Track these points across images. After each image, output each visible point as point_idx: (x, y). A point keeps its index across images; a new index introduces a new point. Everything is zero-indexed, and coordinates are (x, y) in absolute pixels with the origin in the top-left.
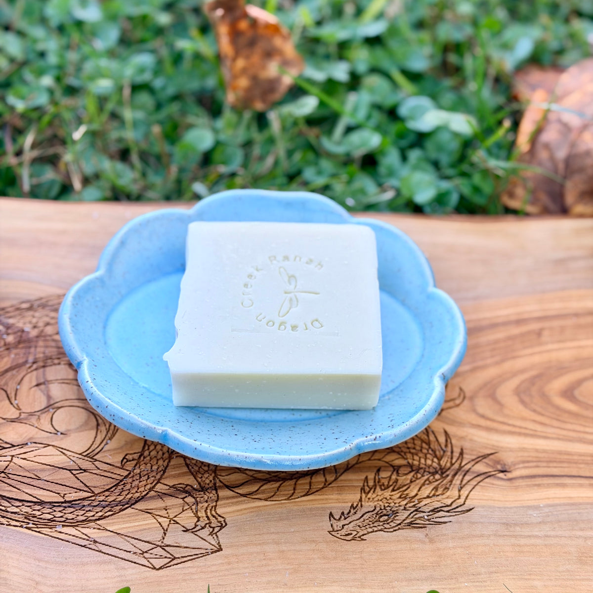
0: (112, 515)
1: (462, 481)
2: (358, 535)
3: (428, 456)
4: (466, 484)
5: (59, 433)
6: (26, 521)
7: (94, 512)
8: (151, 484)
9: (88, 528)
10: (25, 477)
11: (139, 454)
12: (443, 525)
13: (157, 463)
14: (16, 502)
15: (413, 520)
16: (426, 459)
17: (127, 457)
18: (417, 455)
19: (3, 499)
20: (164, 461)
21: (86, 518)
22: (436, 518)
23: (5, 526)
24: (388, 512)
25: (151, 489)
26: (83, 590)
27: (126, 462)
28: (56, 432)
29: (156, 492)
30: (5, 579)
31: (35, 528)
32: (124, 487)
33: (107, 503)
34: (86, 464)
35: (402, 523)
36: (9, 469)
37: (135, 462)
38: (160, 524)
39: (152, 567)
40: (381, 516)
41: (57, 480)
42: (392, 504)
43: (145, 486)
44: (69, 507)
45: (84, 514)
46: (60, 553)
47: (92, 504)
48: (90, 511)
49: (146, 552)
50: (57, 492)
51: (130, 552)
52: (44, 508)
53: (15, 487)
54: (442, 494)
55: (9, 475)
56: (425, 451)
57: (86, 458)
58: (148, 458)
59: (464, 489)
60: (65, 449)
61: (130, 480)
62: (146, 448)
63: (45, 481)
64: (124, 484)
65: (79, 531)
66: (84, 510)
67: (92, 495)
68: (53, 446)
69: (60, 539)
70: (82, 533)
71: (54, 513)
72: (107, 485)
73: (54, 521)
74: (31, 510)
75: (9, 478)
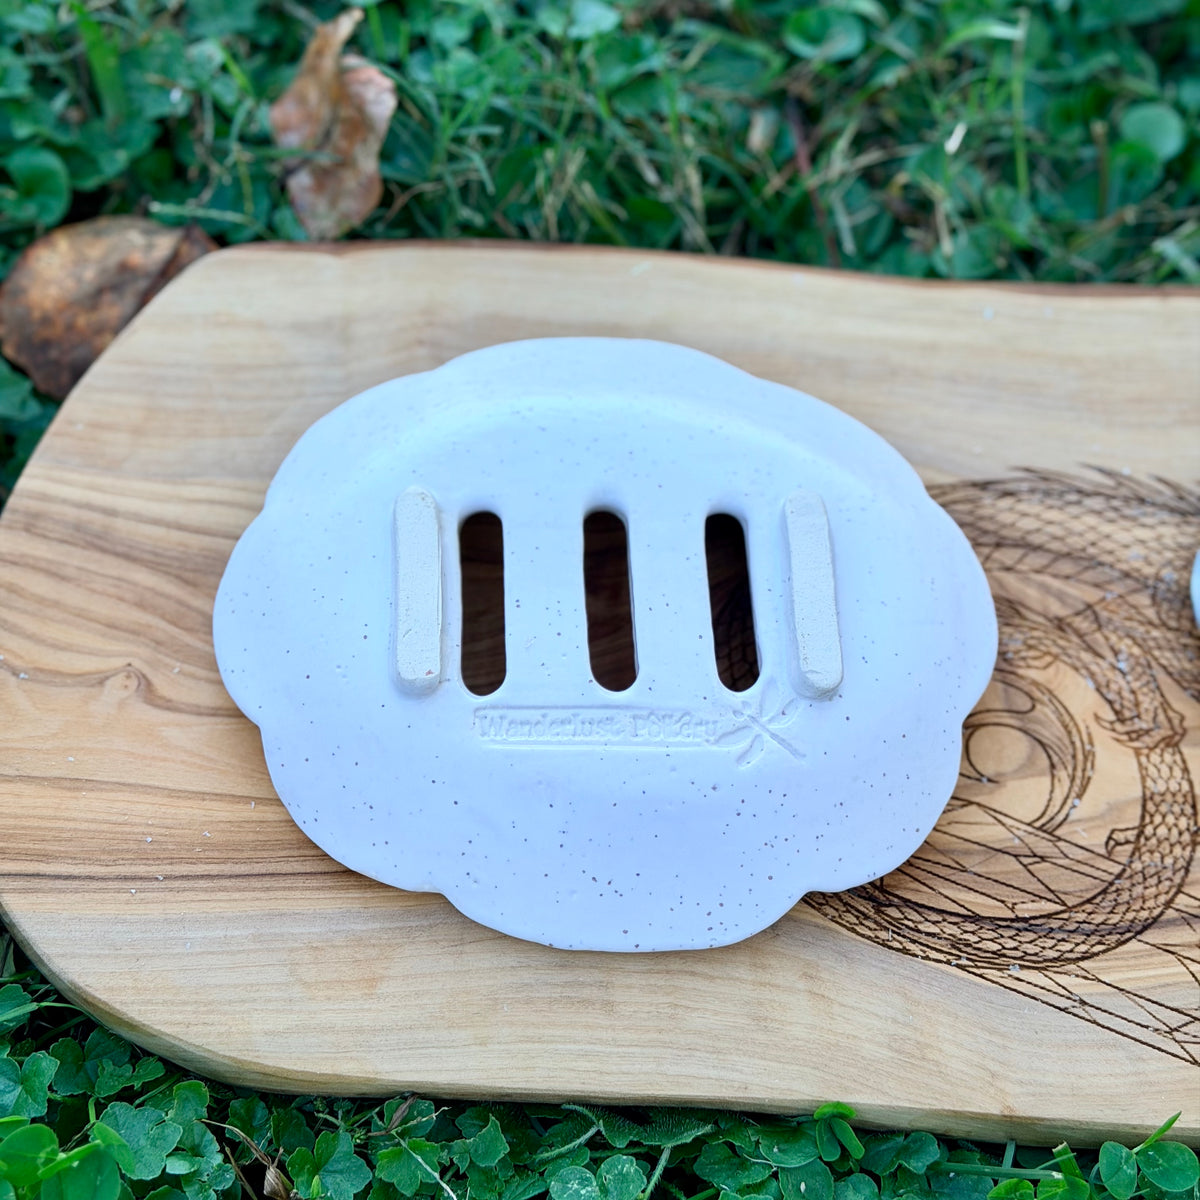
0: (1104, 952)
5: (984, 780)
6: (954, 951)
7: (1071, 942)
8: (1167, 893)
9: (1065, 973)
10: (938, 863)
11: (1135, 832)
13: (1171, 852)
14: (930, 913)
17: (1114, 836)
19: (908, 906)
20: (1184, 849)
21: (1059, 954)
23: (919, 959)
25: (1168, 904)
26: (1074, 1095)
27: (1114, 847)
28: (978, 776)
29: (1177, 910)
30: (937, 1063)
31: (972, 967)
32: (1118, 896)
33: (1092, 927)
34: (1043, 846)
37: (1129, 848)
38: (1194, 976)
39: (1191, 1059)
41: (996, 874)
43: (1156, 897)
44: (1026, 930)
45: (1054, 947)
46: (1025, 1021)
47: (1067, 928)
48: (1063, 940)
49: (1176, 1030)
50: (998, 898)
51: (1147, 1027)
52: (981, 928)
53: (924, 884)
57: (1042, 834)
58: (1154, 841)
60: (1000, 813)
61: (1127, 884)
62: (1148, 819)
63: (975, 874)
64: (1117, 890)
65: (1051, 979)
66: (1053, 938)
67: (1063, 908)
68: (979, 805)
69: (1019, 992)
70: (1057, 983)
71: (1002, 941)
72: (1087, 890)
73: (1004, 956)
74: (960, 931)
75: (911, 865)
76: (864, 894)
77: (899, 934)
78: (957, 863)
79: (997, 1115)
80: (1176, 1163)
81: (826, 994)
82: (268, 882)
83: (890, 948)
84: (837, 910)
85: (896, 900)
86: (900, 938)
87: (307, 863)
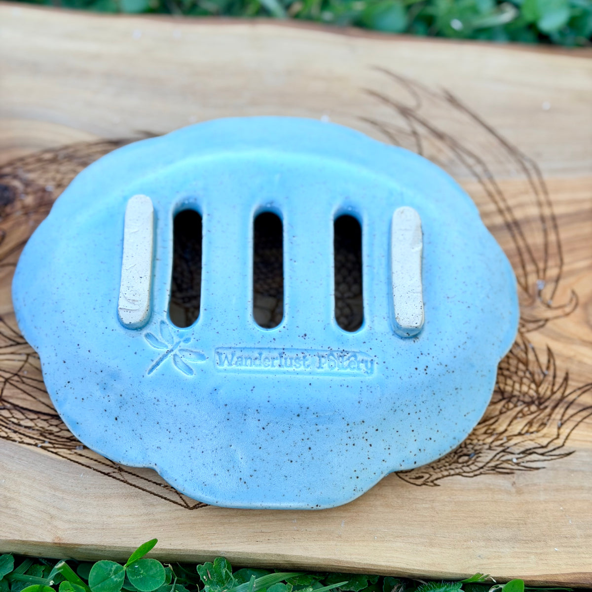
1: (563, 415)
2: (431, 479)
3: (525, 380)
4: (568, 419)
12: (536, 471)
14: (30, 413)
15: (498, 462)
16: (521, 384)
18: (510, 377)
19: (16, 409)
22: (528, 461)
23: (16, 443)
24: (468, 451)
26: (103, 529)
30: (16, 510)
31: (52, 448)
35: (485, 466)
36: (23, 372)
39: (185, 505)
40: (460, 457)
42: (475, 442)
46: (79, 481)
51: (160, 484)
53: (30, 395)
54: (538, 431)
55: (24, 379)
56: (521, 374)
59: (564, 426)
69: (80, 463)
74: (47, 425)
75: (23, 383)
77: (6, 427)
79: (49, 543)
80: (151, 573)
85: (8, 406)
86: (7, 430)
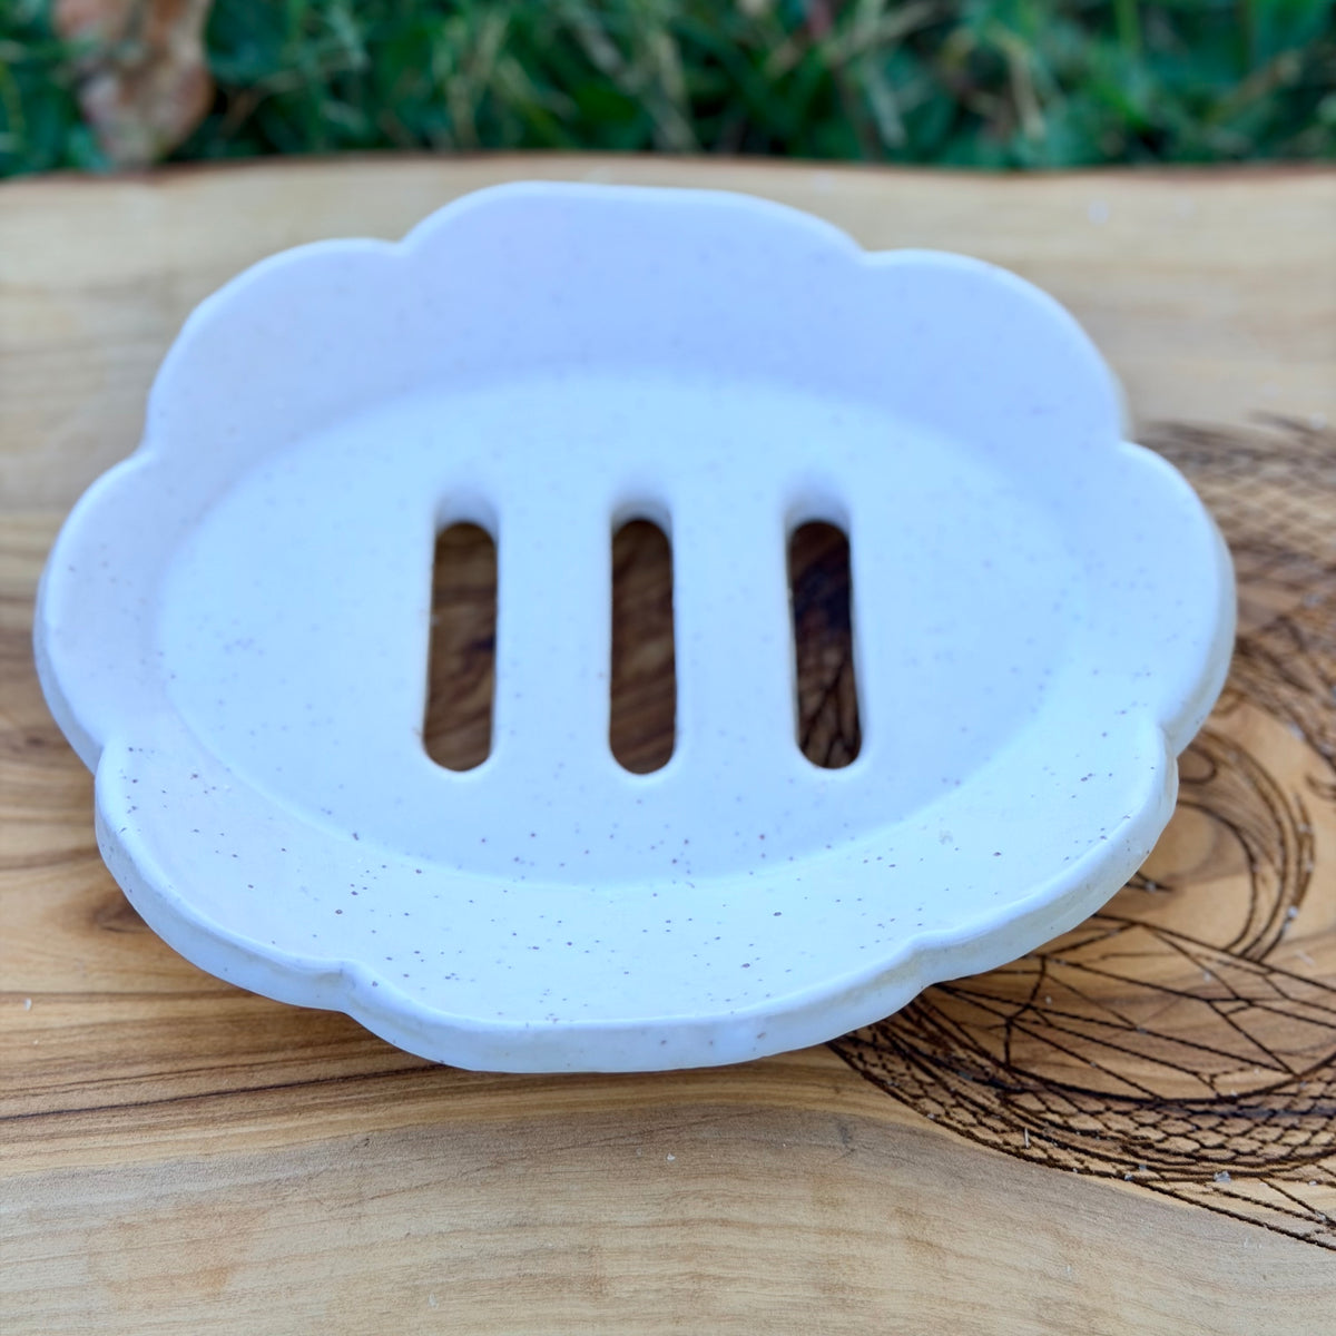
5: (1151, 887)
6: (1127, 1158)
7: (1305, 1130)
9: (1300, 1180)
10: (1091, 1020)
14: (1086, 1099)
19: (1050, 1091)
21: (1288, 1149)
23: (1074, 1174)
28: (1141, 882)
31: (1157, 1180)
34: (1249, 983)
36: (1043, 998)
41: (1181, 1030)
44: (1235, 1115)
45: (1279, 1138)
46: (1245, 1259)
47: (1296, 1108)
48: (1293, 1127)
50: (1189, 1068)
52: (1166, 1117)
53: (1072, 1054)
55: (1050, 1017)
57: (1245, 964)
60: (1180, 936)
63: (1150, 1033)
65: (1279, 1190)
66: (1276, 1126)
67: (1287, 1077)
68: (1146, 926)
69: (1232, 1215)
70: (1288, 1196)
71: (1199, 1135)
72: (1322, 1047)
73: (1206, 1159)
74: (1133, 1125)
75: (1050, 1025)
76: (982, 1077)
77: (1040, 1137)
78: (1121, 1018)
81: (935, 1239)
82: (50, 1126)
83: (1029, 1159)
84: (942, 1104)
85: (1031, 1082)
86: (1043, 1143)
87: (115, 1090)
